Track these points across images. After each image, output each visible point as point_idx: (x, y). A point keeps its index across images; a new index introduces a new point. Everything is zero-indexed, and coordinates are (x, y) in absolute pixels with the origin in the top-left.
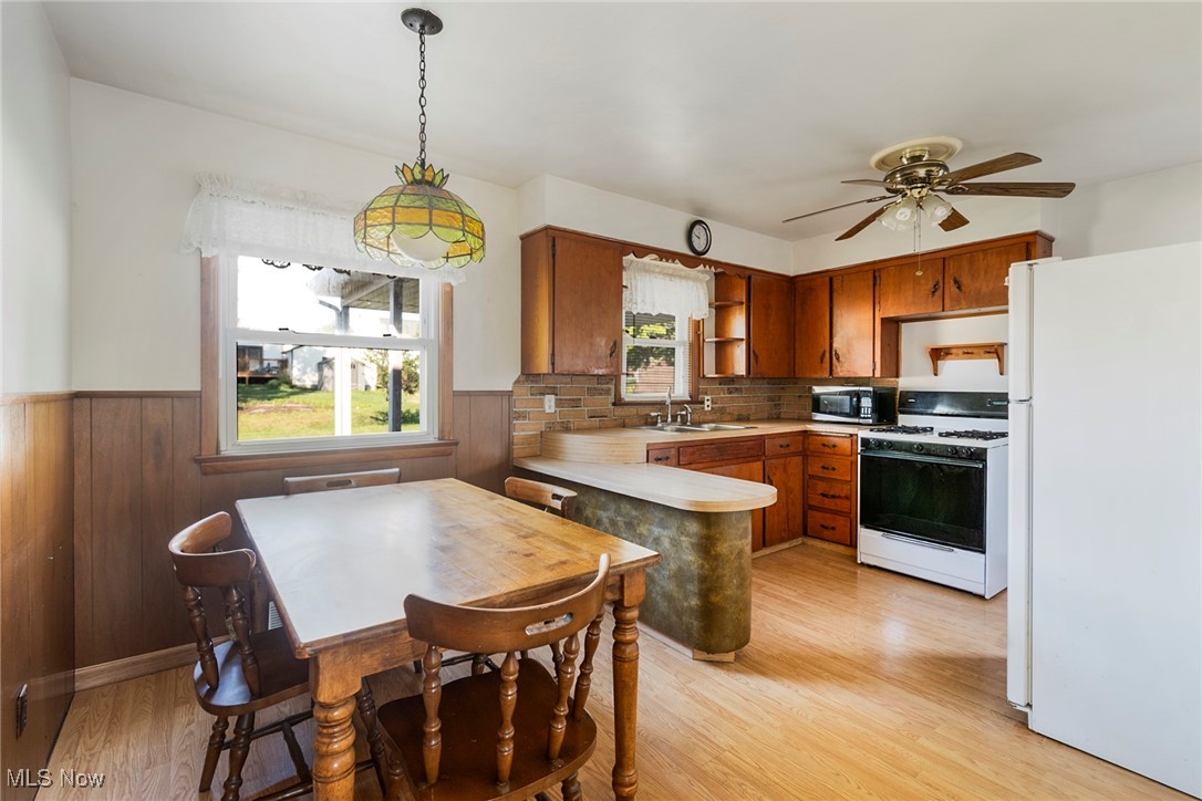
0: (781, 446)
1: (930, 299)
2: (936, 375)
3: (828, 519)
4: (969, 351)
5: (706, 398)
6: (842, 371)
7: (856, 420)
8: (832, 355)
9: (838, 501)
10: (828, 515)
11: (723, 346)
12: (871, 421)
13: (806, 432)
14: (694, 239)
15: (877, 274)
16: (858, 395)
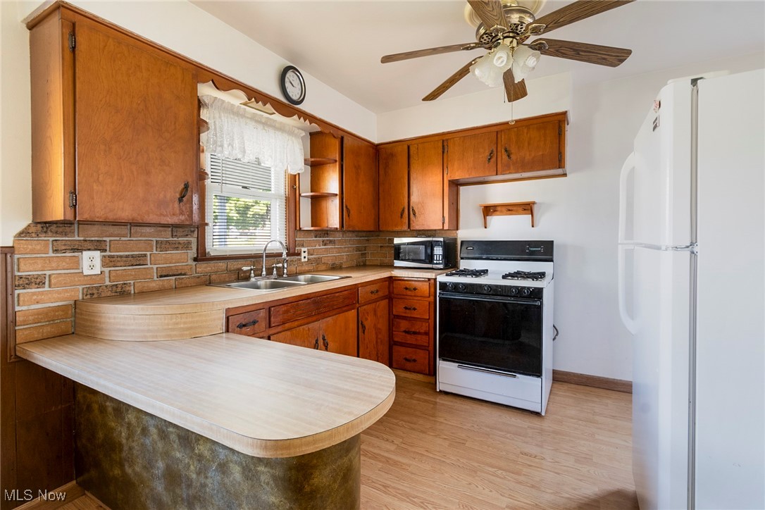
0: (372, 292)
1: (487, 165)
2: (486, 228)
3: (410, 353)
4: (511, 209)
5: (303, 249)
6: (418, 224)
7: (430, 266)
8: (410, 211)
9: (419, 337)
10: (410, 350)
11: (318, 200)
12: (441, 266)
13: (391, 277)
14: (287, 85)
15: (445, 144)
16: (431, 245)
